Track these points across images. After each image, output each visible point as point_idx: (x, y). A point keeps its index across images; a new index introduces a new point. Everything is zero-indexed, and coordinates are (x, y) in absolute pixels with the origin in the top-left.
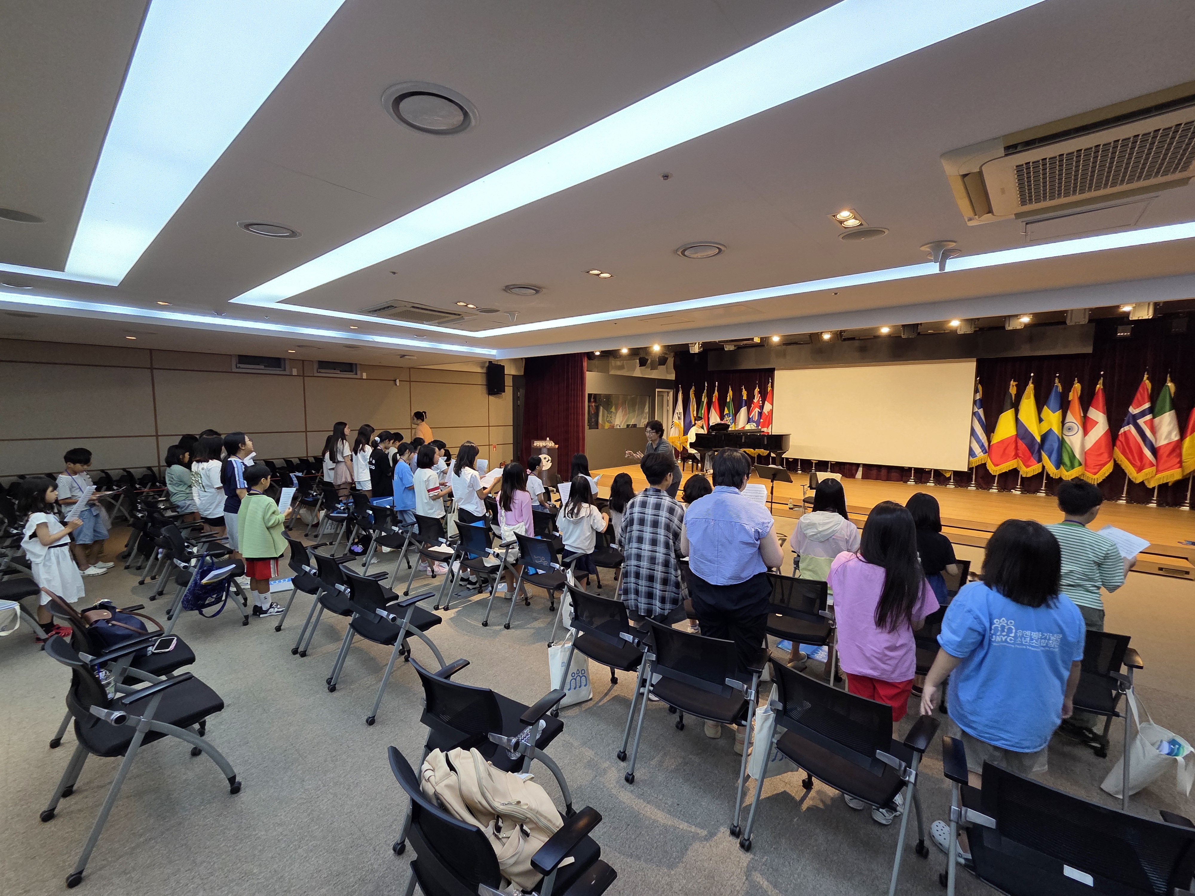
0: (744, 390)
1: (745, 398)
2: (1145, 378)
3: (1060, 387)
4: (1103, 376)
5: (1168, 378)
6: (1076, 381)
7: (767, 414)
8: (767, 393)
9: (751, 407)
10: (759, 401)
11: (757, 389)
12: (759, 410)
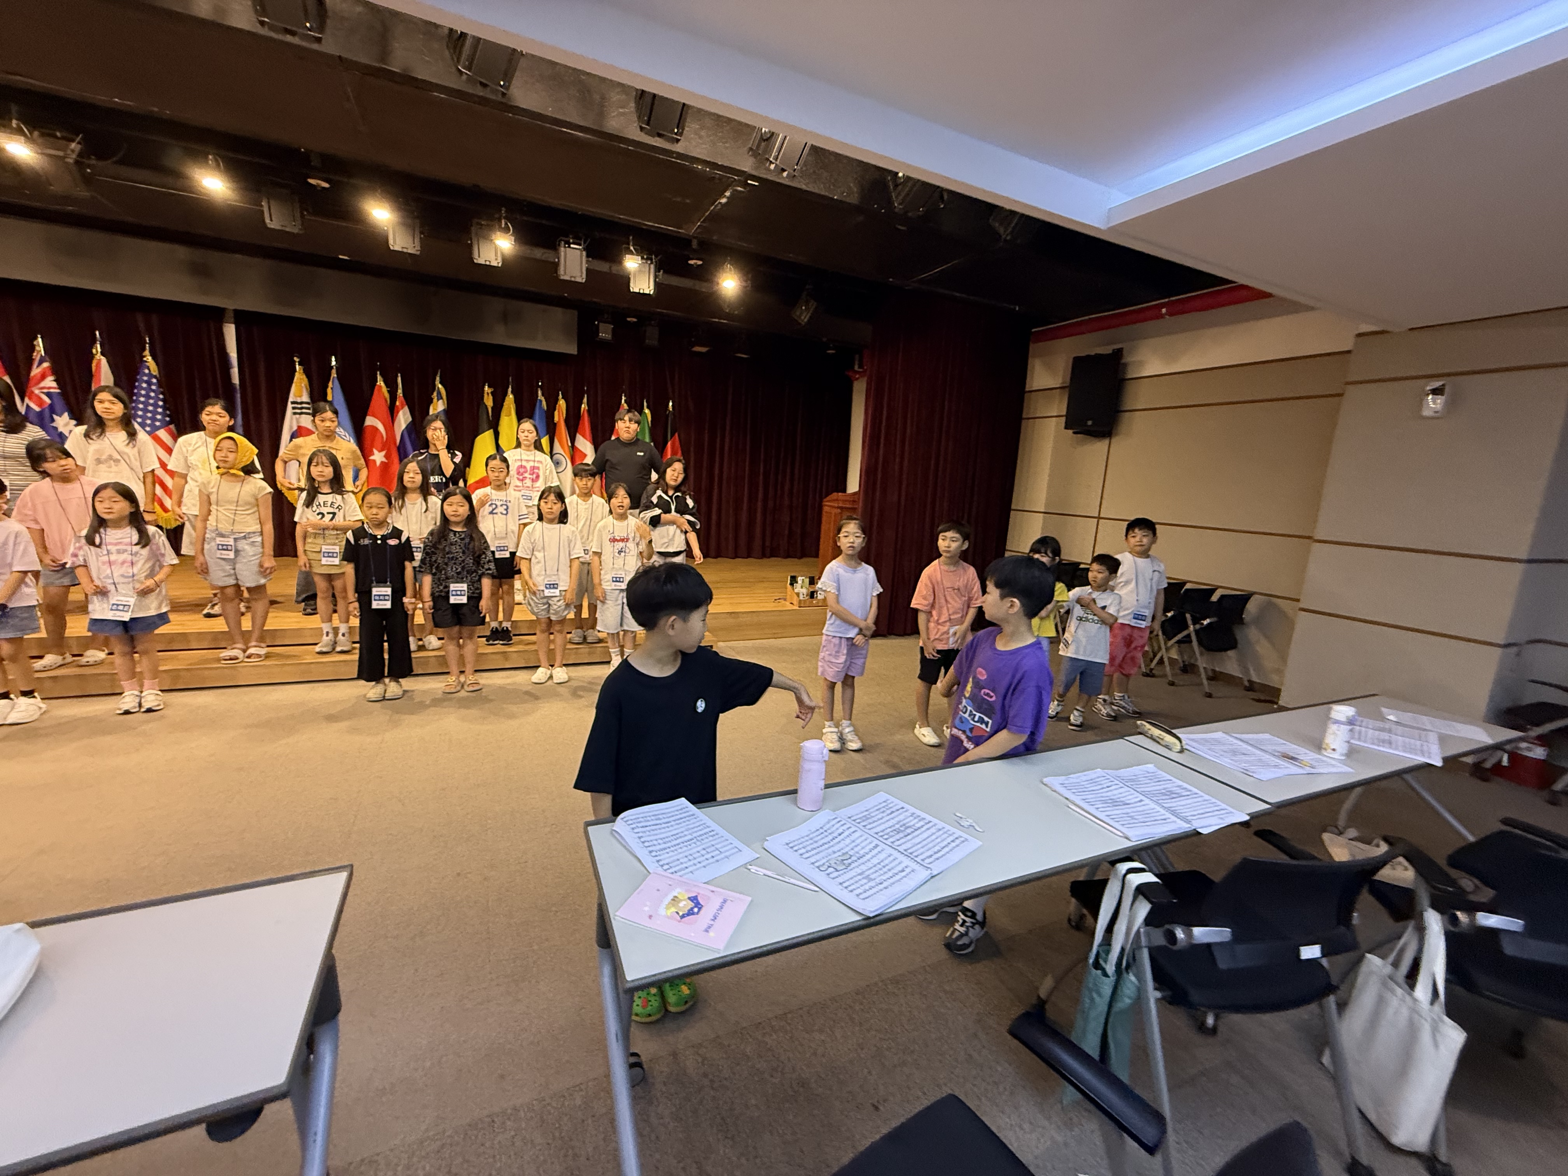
2: (623, 401)
3: (544, 403)
4: (588, 392)
5: (645, 404)
6: (561, 396)
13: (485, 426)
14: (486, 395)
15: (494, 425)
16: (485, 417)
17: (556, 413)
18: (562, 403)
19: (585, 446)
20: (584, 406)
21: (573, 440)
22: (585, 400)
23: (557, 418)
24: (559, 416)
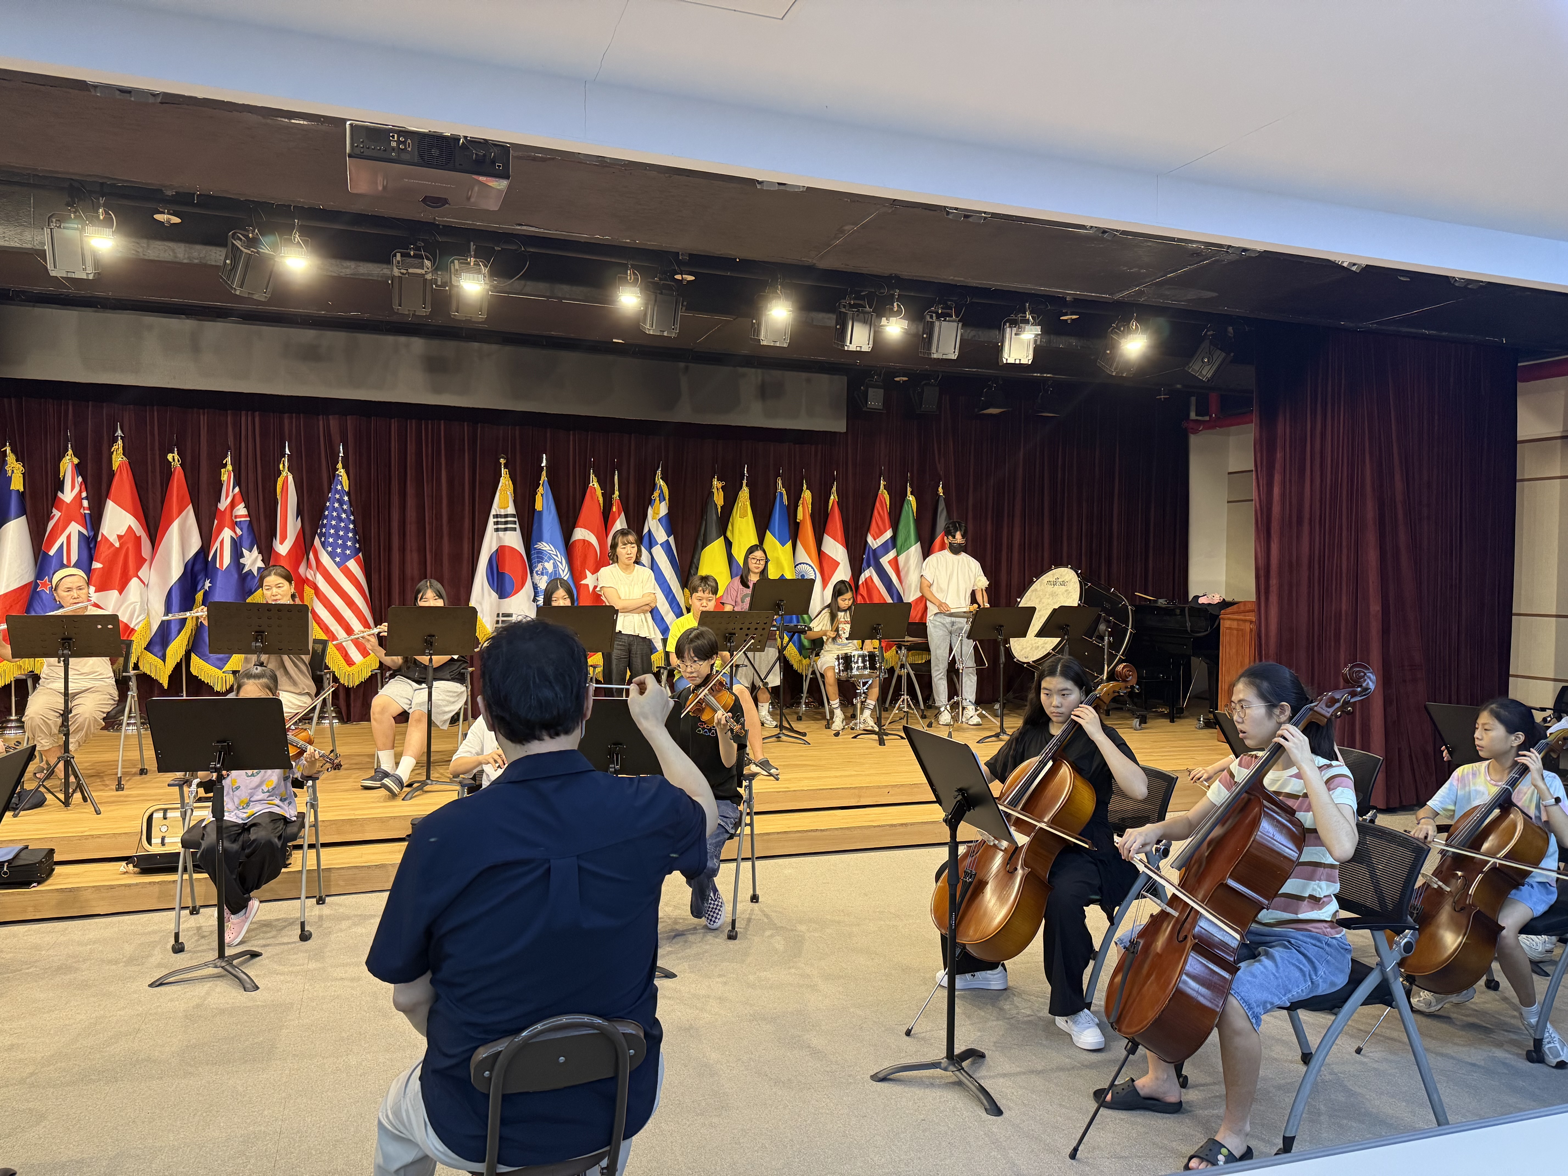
0: (9, 458)
1: (16, 485)
2: (881, 486)
3: (785, 497)
4: (838, 480)
5: (910, 490)
6: (805, 486)
7: (117, 545)
8: (112, 474)
9: (49, 517)
10: (78, 498)
11: (68, 458)
12: (85, 532)
13: (714, 534)
14: (715, 490)
15: (725, 531)
16: (713, 522)
17: (800, 509)
18: (807, 495)
19: (835, 549)
20: (833, 498)
22: (834, 488)
23: (800, 516)
24: (803, 513)
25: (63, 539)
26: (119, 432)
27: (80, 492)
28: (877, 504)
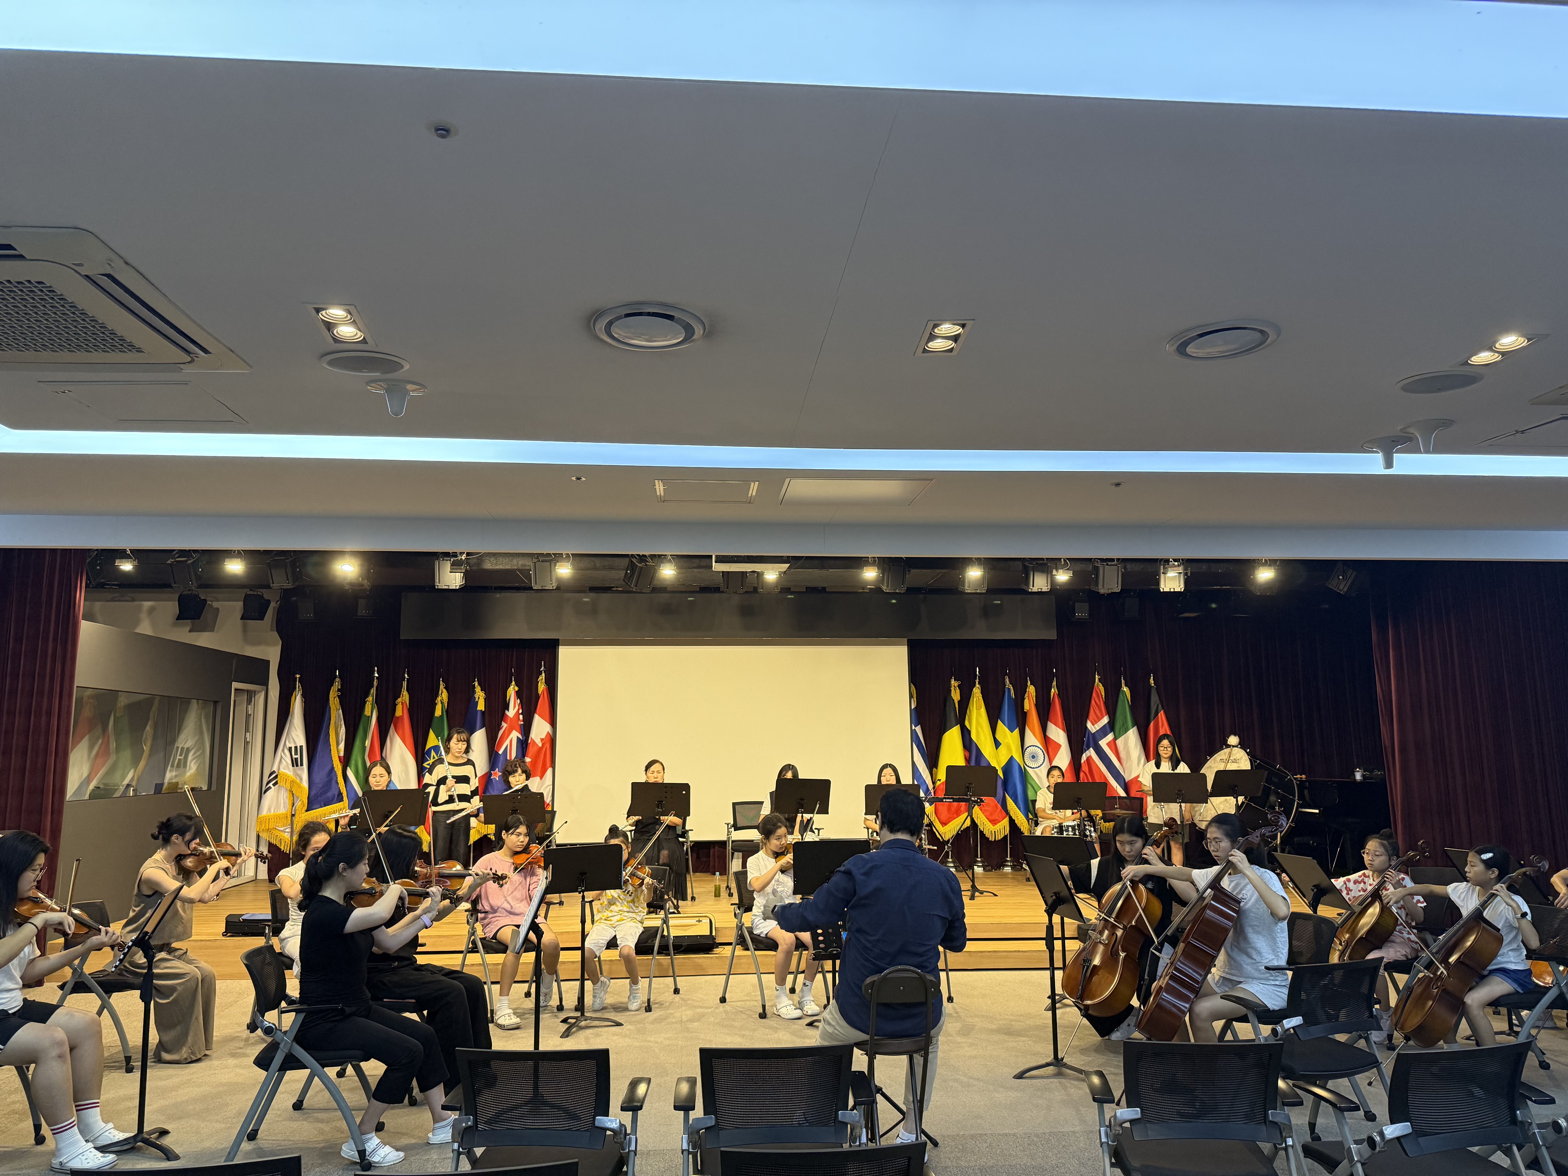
0: (478, 689)
1: (481, 706)
2: (1097, 680)
3: (1012, 692)
4: (1056, 675)
5: (1123, 681)
6: (1029, 682)
7: (540, 745)
8: (538, 697)
9: (499, 727)
10: (517, 714)
11: (512, 687)
12: (520, 737)
13: (954, 722)
14: (952, 689)
15: (961, 720)
16: (952, 714)
17: (1026, 702)
18: (1031, 689)
19: (1058, 734)
20: (1054, 691)
21: (1044, 728)
22: (1055, 683)
23: (1027, 707)
24: (1029, 704)
25: (507, 742)
26: (542, 668)
27: (519, 710)
28: (1094, 694)
